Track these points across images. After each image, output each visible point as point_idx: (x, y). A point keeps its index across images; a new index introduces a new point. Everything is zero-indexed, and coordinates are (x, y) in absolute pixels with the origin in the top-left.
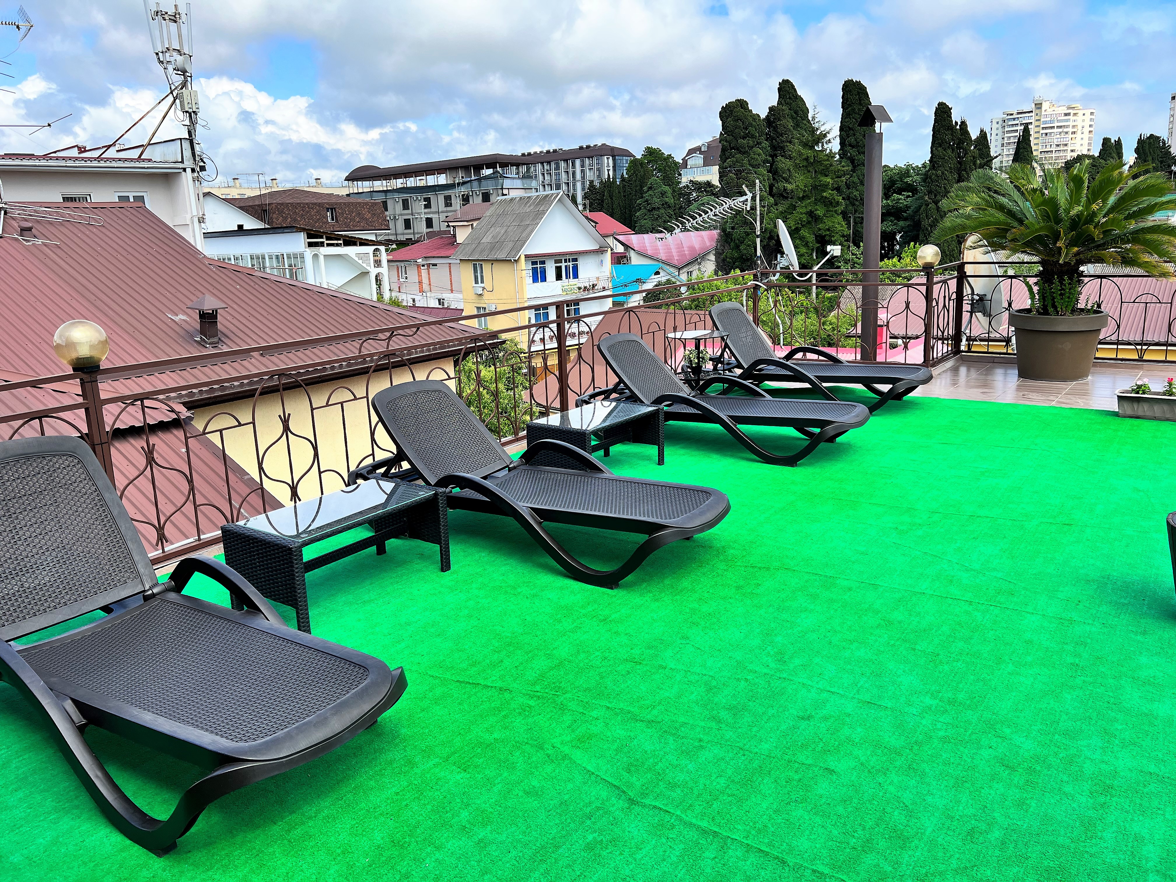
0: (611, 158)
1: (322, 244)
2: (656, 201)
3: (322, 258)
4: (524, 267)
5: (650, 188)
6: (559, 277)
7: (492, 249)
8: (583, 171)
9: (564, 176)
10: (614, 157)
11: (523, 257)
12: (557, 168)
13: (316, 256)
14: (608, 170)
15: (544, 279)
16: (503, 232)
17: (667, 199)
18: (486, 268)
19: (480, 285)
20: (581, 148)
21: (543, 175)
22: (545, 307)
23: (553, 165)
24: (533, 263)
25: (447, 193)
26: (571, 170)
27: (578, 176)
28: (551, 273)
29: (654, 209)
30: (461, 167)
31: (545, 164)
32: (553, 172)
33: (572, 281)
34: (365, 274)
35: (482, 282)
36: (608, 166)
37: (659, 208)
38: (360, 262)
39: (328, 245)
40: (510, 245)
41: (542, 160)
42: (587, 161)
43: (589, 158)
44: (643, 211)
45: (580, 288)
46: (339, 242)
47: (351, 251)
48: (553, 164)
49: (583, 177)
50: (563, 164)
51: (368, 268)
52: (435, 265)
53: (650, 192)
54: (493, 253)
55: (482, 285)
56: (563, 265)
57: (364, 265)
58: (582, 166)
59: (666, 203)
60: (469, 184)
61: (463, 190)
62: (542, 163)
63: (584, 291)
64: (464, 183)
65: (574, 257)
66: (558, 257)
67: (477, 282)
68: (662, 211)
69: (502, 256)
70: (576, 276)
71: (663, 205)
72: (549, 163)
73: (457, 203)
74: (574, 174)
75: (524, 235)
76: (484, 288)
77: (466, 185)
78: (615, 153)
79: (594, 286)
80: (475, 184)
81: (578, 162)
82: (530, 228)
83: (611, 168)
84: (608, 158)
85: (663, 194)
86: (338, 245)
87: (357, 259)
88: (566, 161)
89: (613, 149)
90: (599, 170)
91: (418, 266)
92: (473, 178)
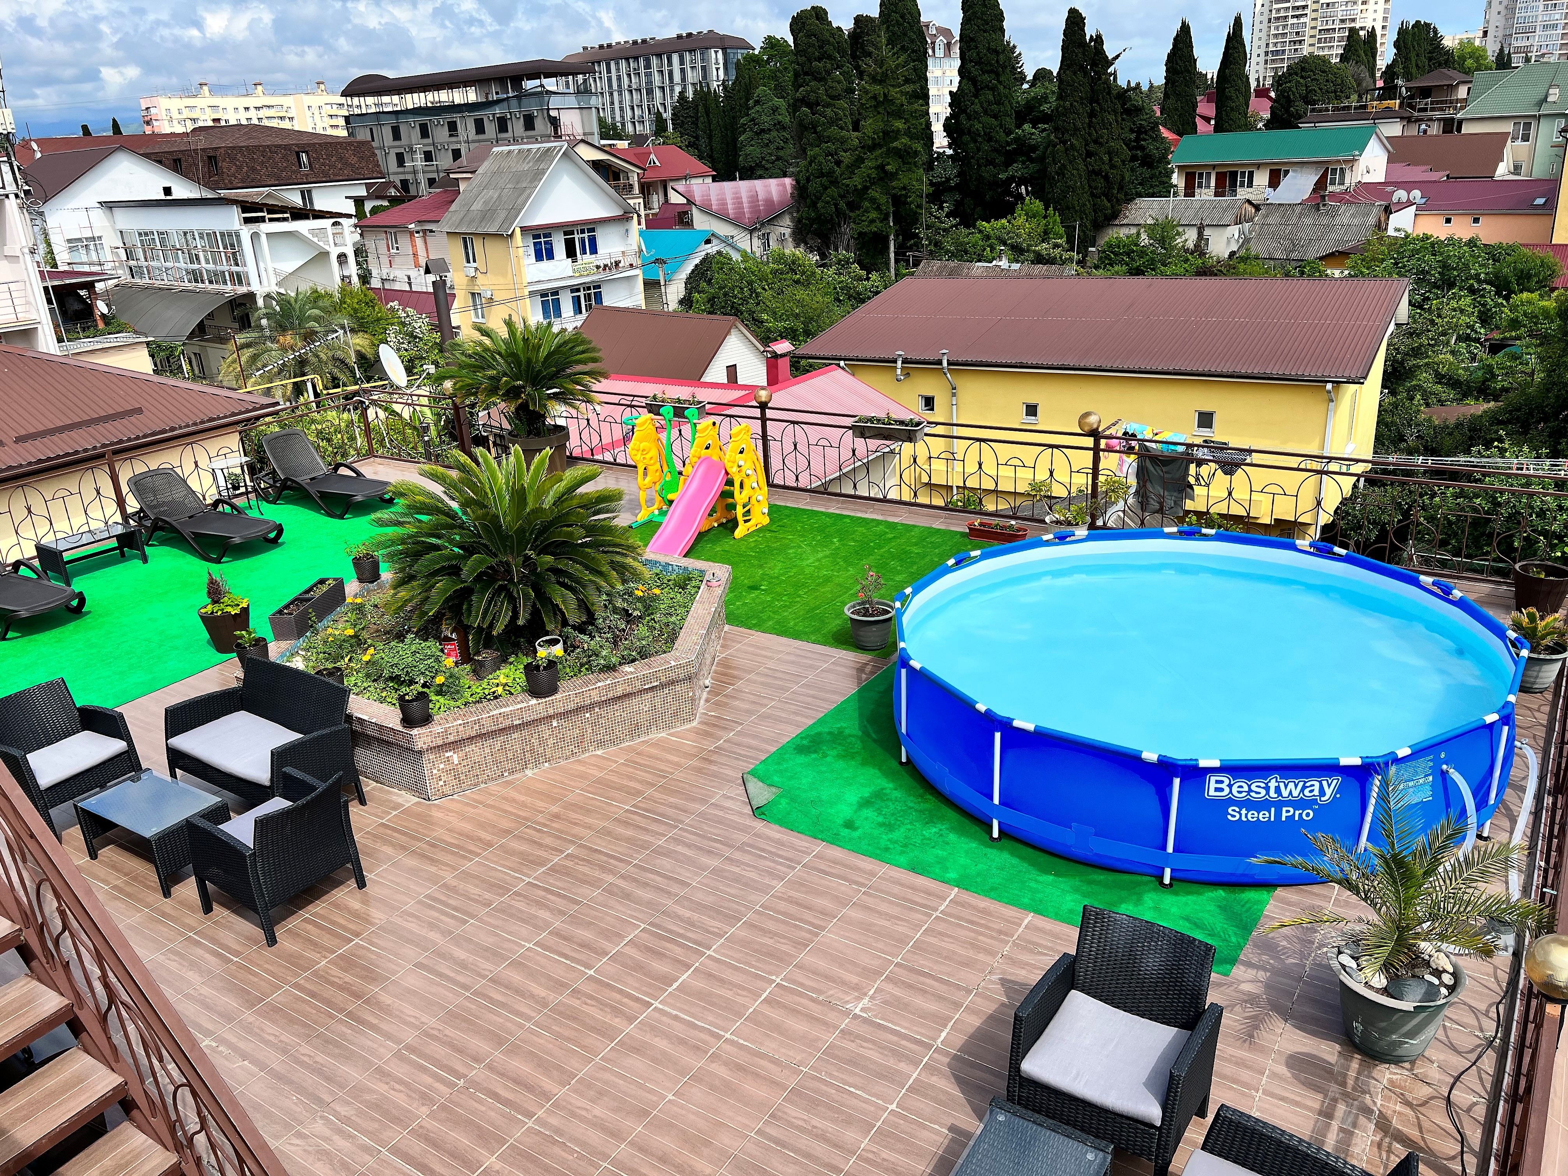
0: (720, 51)
1: (262, 220)
2: (766, 120)
3: (263, 238)
4: (520, 244)
5: (757, 102)
6: (571, 253)
7: (483, 218)
8: (683, 71)
9: (657, 78)
10: (724, 50)
11: (518, 230)
12: (648, 66)
13: (255, 236)
14: (717, 69)
15: (551, 256)
16: (496, 196)
17: (780, 117)
18: (478, 244)
19: (472, 264)
20: (680, 37)
21: (629, 75)
22: (555, 292)
23: (642, 63)
24: (535, 237)
25: (478, 114)
26: (666, 69)
27: (677, 77)
28: (560, 249)
29: (763, 131)
30: (495, 79)
31: (631, 61)
32: (642, 71)
33: (588, 258)
34: (324, 255)
35: (474, 261)
36: (717, 63)
37: (770, 130)
38: (315, 240)
39: (271, 220)
40: (503, 214)
41: (628, 55)
42: (688, 57)
43: (690, 51)
44: (749, 134)
45: (598, 267)
46: (286, 215)
47: (303, 226)
48: (641, 60)
49: (683, 79)
50: (654, 61)
51: (327, 247)
52: (431, 231)
53: (757, 108)
54: (483, 224)
55: (475, 265)
56: (576, 237)
57: (321, 244)
58: (682, 62)
59: (779, 123)
60: (505, 104)
61: (498, 111)
62: (627, 59)
63: (604, 269)
64: (498, 102)
65: (590, 226)
66: (567, 229)
67: (468, 262)
68: (774, 133)
69: (492, 229)
70: (594, 251)
71: (775, 125)
72: (636, 58)
73: (491, 129)
74: (671, 73)
75: (519, 201)
76: (476, 269)
77: (501, 105)
78: (726, 44)
79: (617, 263)
80: (514, 102)
81: (675, 58)
82: (528, 191)
83: (721, 66)
84: (716, 52)
85: (775, 110)
86: (285, 219)
87: (310, 236)
88: (659, 56)
89: (723, 38)
90: (704, 68)
91: (411, 234)
92: (510, 95)
